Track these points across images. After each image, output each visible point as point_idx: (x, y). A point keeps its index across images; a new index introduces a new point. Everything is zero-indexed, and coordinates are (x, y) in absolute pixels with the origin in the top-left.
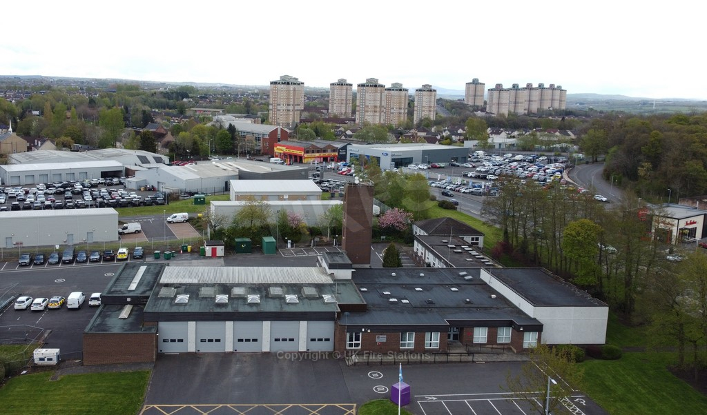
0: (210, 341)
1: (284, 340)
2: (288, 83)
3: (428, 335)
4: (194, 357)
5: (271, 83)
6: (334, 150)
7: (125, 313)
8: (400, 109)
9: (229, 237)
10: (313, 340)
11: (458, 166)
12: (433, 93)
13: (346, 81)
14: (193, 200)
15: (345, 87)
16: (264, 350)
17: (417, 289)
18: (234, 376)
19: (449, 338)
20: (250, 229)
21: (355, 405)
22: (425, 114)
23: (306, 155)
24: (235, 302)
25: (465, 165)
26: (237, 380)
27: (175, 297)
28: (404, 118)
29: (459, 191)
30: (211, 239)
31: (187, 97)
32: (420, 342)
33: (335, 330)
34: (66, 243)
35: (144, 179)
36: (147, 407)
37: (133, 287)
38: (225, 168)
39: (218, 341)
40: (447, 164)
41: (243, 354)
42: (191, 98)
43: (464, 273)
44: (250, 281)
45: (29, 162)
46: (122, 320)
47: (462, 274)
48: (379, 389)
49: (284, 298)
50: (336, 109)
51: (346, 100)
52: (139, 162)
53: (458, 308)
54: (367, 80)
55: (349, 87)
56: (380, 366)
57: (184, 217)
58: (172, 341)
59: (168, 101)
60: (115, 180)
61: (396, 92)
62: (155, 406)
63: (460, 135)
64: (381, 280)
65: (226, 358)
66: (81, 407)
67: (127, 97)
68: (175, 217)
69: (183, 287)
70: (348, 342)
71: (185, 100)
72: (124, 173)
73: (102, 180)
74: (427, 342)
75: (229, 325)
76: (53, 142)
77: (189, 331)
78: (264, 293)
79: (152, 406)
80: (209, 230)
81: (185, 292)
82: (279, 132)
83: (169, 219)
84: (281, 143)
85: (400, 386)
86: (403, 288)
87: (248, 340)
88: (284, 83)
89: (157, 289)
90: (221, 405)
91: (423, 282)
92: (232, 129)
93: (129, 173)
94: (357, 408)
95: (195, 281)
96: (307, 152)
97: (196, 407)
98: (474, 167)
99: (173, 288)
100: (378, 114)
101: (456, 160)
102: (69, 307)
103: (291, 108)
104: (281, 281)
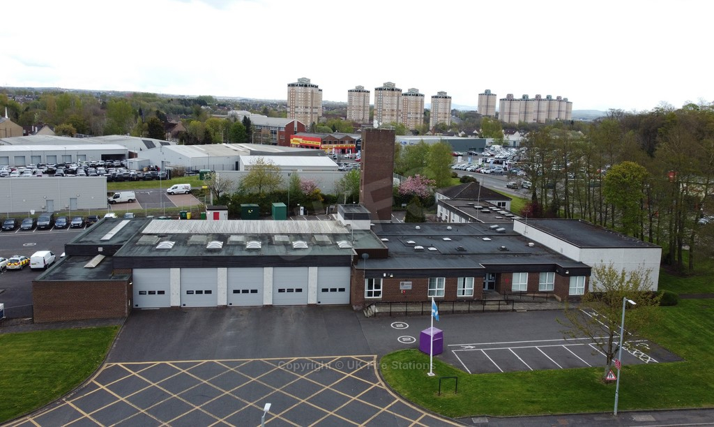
0: (199, 292)
1: (290, 290)
2: (306, 86)
3: (460, 281)
4: (177, 313)
5: (289, 85)
6: (352, 141)
7: (94, 262)
8: (417, 114)
9: (234, 203)
10: (325, 290)
11: (476, 155)
12: (448, 99)
13: (363, 87)
14: (199, 176)
15: (362, 93)
16: (265, 303)
17: (445, 239)
18: (226, 330)
19: (484, 287)
20: (258, 195)
21: (375, 356)
22: (440, 119)
23: (323, 146)
24: (231, 248)
25: (483, 153)
26: (229, 333)
27: (157, 244)
28: (420, 123)
29: (479, 172)
30: (214, 204)
31: (205, 104)
32: (451, 289)
33: (352, 277)
34: (45, 210)
35: (147, 158)
36: (108, 366)
37: (108, 237)
38: (235, 148)
39: (208, 292)
40: (465, 153)
41: (239, 308)
42: (209, 105)
43: (496, 226)
44: (252, 231)
45: (22, 144)
46: (89, 270)
47: (492, 227)
48: (404, 339)
49: (291, 245)
50: (353, 116)
51: (364, 107)
52: (144, 146)
53: (492, 254)
54: (385, 84)
55: (366, 93)
56: (406, 316)
57: (187, 188)
58: (150, 293)
59: (185, 107)
60: (116, 163)
61: (412, 98)
62: (119, 364)
63: (476, 134)
64: (403, 232)
65: (218, 313)
66: (19, 367)
67: (142, 102)
68: (176, 188)
69: (169, 237)
70: (367, 290)
71: (203, 107)
72: (127, 156)
73: (101, 162)
74: (460, 289)
75: (222, 271)
76: (51, 128)
77: (171, 280)
78: (267, 241)
79: (114, 364)
80: (212, 195)
81: (171, 240)
82: (296, 126)
83: (170, 190)
84: (297, 134)
85: (432, 331)
86: (428, 238)
87: (245, 291)
88: (302, 86)
89: (137, 238)
90: (205, 361)
91: (450, 233)
92: (247, 121)
93: (132, 155)
94: (378, 360)
95: (186, 231)
96: (324, 143)
97: (173, 364)
98: (492, 156)
99: (156, 236)
100: (395, 118)
101: (475, 149)
102: (32, 267)
103: (309, 110)
104: (289, 231)
